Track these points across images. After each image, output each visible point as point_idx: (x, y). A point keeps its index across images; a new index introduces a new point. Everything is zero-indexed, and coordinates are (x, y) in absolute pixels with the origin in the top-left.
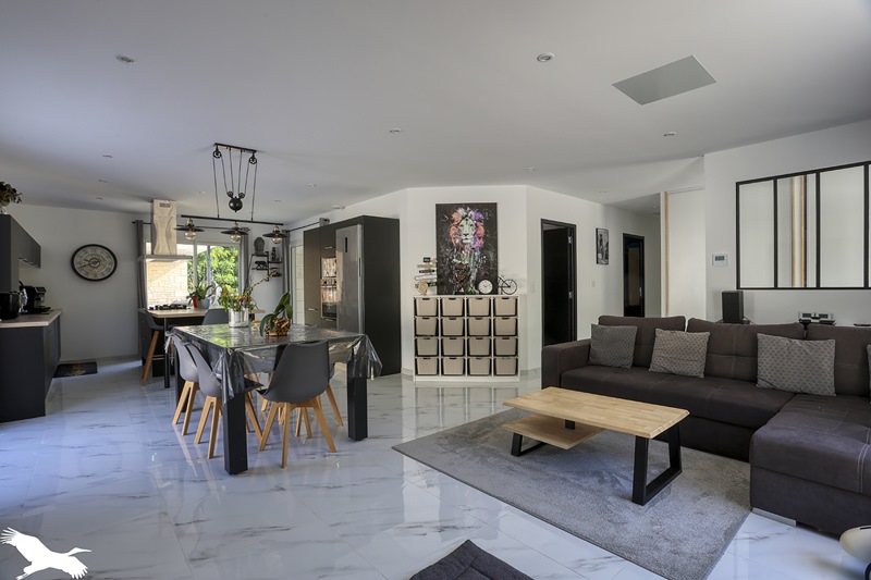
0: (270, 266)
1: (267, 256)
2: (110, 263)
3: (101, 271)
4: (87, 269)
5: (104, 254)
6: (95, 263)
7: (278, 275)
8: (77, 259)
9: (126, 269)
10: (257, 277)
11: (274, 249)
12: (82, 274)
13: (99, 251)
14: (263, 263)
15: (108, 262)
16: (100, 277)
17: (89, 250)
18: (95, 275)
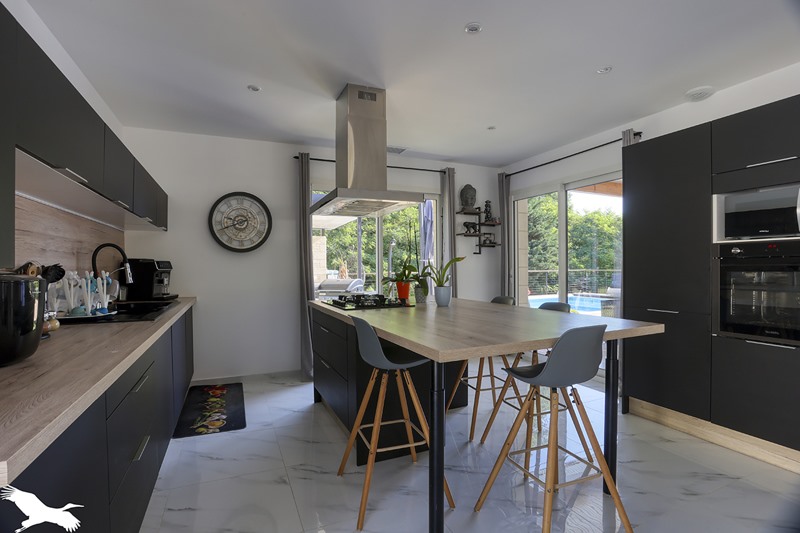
0: (484, 229)
1: (478, 214)
2: (262, 223)
3: (249, 237)
4: (231, 232)
5: (255, 208)
6: (242, 222)
7: (493, 245)
8: (217, 217)
9: (284, 231)
10: (466, 246)
11: (488, 204)
12: (224, 240)
13: (247, 203)
14: (473, 225)
15: (259, 222)
16: (247, 245)
17: (234, 202)
18: (241, 242)
